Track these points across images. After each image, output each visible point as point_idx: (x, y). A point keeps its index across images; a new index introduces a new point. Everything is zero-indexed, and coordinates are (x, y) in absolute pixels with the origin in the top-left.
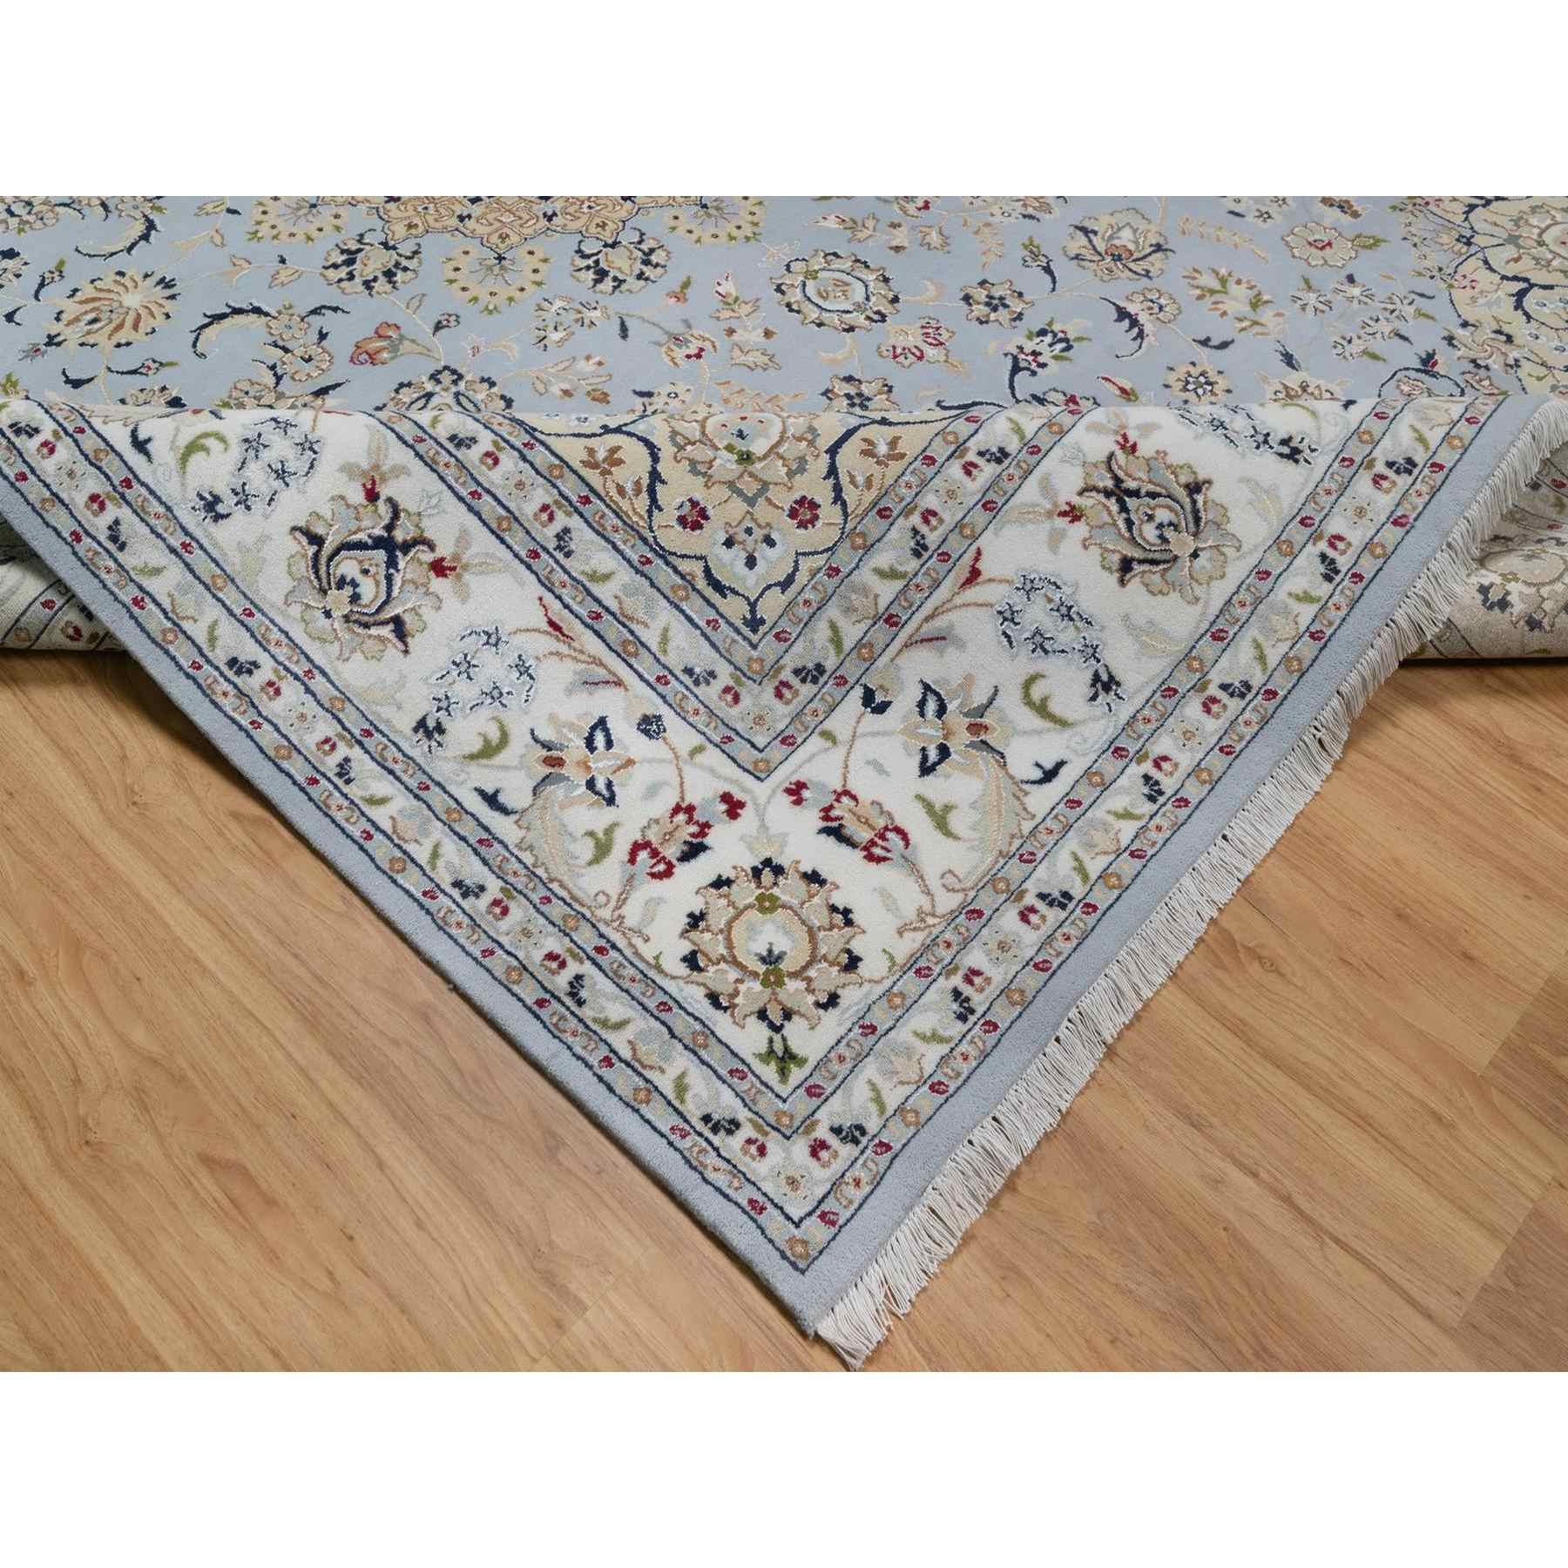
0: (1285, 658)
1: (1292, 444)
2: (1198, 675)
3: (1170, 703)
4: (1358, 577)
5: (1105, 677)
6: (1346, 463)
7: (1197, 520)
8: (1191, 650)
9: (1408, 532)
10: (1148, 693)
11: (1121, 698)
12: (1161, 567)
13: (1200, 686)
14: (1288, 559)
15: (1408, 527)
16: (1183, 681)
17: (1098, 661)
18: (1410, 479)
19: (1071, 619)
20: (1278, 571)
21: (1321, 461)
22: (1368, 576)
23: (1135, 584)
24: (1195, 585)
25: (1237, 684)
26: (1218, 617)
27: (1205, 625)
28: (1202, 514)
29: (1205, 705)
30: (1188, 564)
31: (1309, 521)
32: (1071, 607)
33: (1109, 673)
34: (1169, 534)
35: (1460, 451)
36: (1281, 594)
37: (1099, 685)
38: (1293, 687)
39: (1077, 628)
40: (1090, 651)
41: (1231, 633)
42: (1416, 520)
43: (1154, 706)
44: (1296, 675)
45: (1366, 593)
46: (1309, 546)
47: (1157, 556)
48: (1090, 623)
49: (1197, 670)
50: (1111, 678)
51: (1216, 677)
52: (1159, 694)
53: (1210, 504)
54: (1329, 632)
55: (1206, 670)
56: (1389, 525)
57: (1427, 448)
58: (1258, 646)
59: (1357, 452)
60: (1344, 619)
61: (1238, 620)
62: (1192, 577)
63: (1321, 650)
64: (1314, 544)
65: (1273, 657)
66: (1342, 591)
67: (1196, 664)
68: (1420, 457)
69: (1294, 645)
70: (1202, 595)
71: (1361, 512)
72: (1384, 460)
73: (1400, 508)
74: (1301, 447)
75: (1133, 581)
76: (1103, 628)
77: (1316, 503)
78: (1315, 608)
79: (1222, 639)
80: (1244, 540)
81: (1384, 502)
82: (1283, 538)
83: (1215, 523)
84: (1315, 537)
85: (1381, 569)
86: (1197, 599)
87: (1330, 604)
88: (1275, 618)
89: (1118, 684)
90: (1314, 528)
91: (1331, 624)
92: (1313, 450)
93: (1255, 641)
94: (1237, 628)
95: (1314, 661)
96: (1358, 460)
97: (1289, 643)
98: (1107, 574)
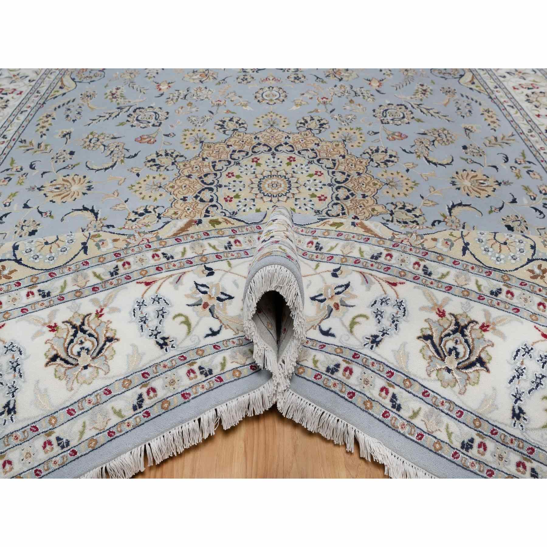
0: (92, 439)
1: (166, 341)
2: (51, 427)
3: (32, 434)
4: (148, 414)
5: (11, 406)
6: (182, 358)
7: (100, 352)
8: (55, 413)
9: (185, 403)
10: (25, 424)
11: (12, 420)
12: (69, 366)
13: (48, 433)
14: (124, 389)
15: (186, 400)
16: (43, 426)
17: (13, 396)
18: (204, 379)
19: (15, 370)
20: (115, 394)
21: (172, 352)
22: (152, 416)
23: (52, 368)
24: (76, 381)
25: (64, 440)
26: (75, 403)
27: (68, 404)
28: (103, 351)
29: (45, 443)
30: (80, 370)
31: (146, 375)
32: (19, 365)
33: (14, 405)
34: (84, 353)
35: (236, 378)
36: (108, 406)
37: (7, 409)
38: (85, 455)
39: (15, 376)
40: (13, 390)
41: (77, 414)
42: (193, 398)
43: (24, 432)
44: (91, 449)
45: (146, 424)
46: (138, 388)
47: (70, 360)
48: (21, 376)
49: (52, 424)
50: (14, 408)
51: (58, 432)
52: (29, 427)
53: (110, 348)
54: (117, 435)
55: (56, 426)
56: (180, 395)
57: (223, 369)
58: (84, 426)
59: (190, 356)
60: (127, 432)
61: (83, 409)
62: (77, 377)
63: (109, 441)
64: (141, 388)
65: (87, 435)
66: (136, 418)
67: (53, 421)
68: (216, 372)
69: (98, 434)
70: (75, 389)
71: (172, 382)
72: (200, 365)
73: (190, 389)
74: (169, 343)
75: (51, 366)
76: (24, 382)
77: (156, 368)
78: (120, 420)
79: (71, 414)
80: (111, 371)
81: (185, 382)
82: (129, 378)
83: (106, 357)
84: (143, 385)
85: (160, 415)
86: (72, 389)
87: (127, 421)
88: (99, 416)
89: (15, 413)
90: (146, 380)
91: (121, 431)
92: (172, 347)
93: (84, 423)
94: (81, 412)
95: (102, 445)
96: (188, 359)
97: (97, 432)
98: (44, 357)
